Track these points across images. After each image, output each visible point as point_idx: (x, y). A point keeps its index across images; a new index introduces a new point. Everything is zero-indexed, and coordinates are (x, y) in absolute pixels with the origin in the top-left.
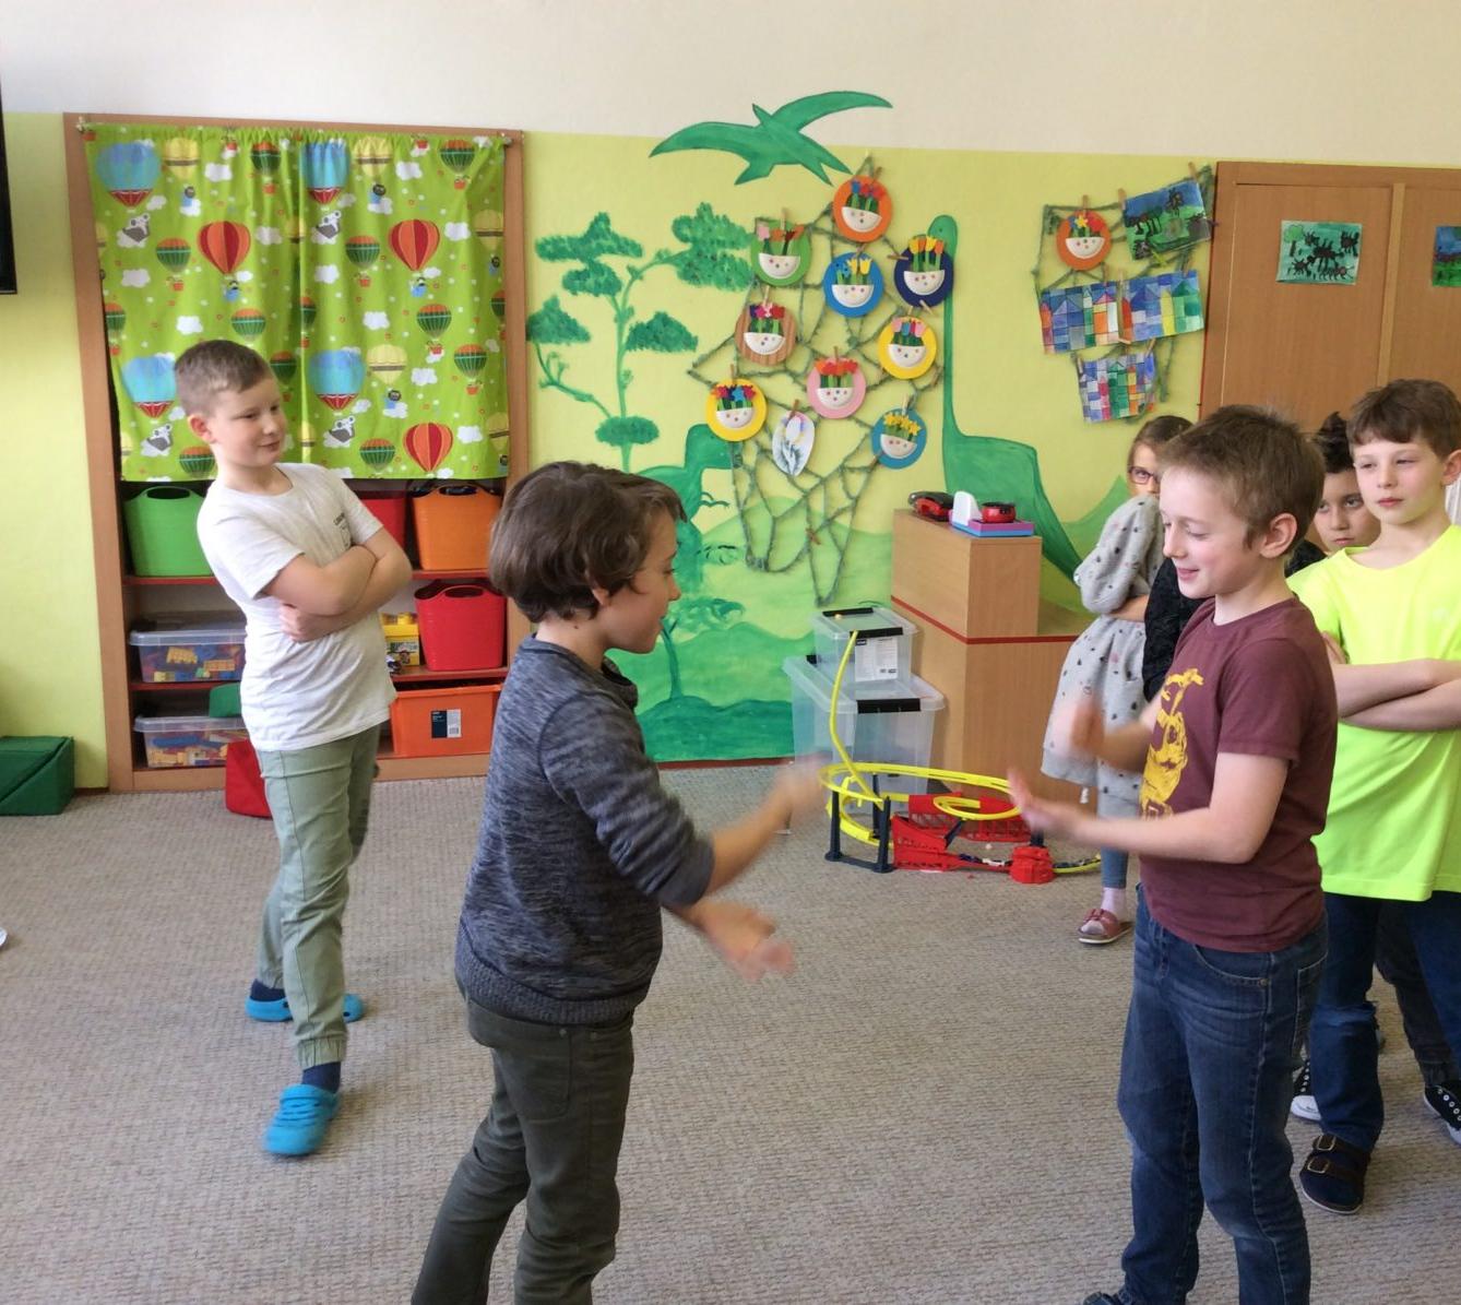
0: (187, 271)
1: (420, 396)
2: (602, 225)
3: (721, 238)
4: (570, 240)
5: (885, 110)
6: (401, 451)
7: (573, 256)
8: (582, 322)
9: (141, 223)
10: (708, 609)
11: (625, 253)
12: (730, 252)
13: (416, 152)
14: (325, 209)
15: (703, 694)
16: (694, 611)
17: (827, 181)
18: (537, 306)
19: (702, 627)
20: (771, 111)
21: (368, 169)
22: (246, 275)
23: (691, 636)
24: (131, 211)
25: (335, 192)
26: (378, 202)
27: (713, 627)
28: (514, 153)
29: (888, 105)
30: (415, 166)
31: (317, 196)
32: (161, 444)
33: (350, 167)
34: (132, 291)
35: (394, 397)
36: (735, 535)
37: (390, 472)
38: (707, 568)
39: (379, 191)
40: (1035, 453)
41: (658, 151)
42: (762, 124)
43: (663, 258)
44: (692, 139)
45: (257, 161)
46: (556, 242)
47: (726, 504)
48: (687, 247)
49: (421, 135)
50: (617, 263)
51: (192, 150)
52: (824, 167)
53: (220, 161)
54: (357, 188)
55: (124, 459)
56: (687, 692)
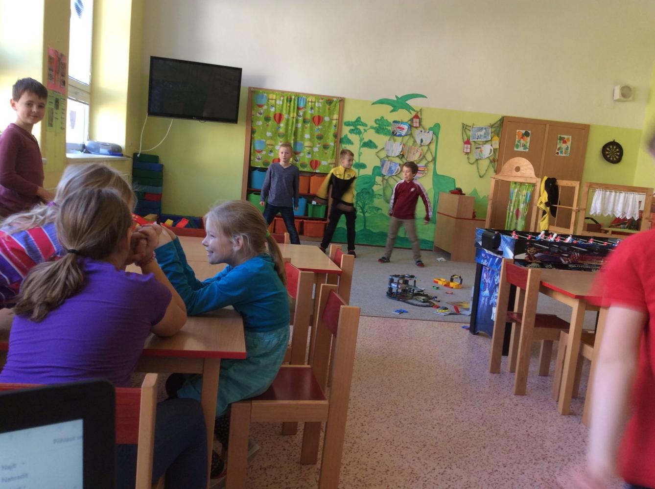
0: (270, 123)
1: (314, 154)
2: (359, 119)
3: (385, 124)
4: (352, 122)
5: (425, 99)
6: (309, 165)
7: (351, 126)
8: (352, 140)
9: (262, 111)
10: (374, 209)
11: (363, 126)
12: (387, 127)
13: (321, 101)
14: (300, 111)
15: (371, 229)
16: (371, 209)
17: (411, 113)
18: (343, 136)
19: (373, 213)
20: (400, 97)
21: (310, 103)
22: (282, 125)
23: (369, 215)
24: (260, 109)
25: (303, 108)
26: (311, 111)
27: (375, 213)
28: (342, 102)
29: (426, 97)
30: (320, 104)
31: (298, 108)
32: (259, 159)
33: (306, 103)
34: (258, 126)
35: (309, 153)
36: (381, 193)
37: (305, 170)
38: (375, 199)
39: (312, 108)
40: (455, 180)
41: (373, 104)
42: (397, 100)
43: (372, 128)
44: (381, 102)
45: (287, 100)
46: (349, 122)
47: (380, 185)
48: (377, 126)
49: (323, 97)
50: (361, 128)
51: (274, 97)
52: (411, 111)
53: (280, 100)
54: (307, 107)
55: (251, 162)
56: (367, 228)
